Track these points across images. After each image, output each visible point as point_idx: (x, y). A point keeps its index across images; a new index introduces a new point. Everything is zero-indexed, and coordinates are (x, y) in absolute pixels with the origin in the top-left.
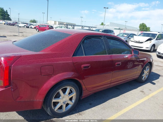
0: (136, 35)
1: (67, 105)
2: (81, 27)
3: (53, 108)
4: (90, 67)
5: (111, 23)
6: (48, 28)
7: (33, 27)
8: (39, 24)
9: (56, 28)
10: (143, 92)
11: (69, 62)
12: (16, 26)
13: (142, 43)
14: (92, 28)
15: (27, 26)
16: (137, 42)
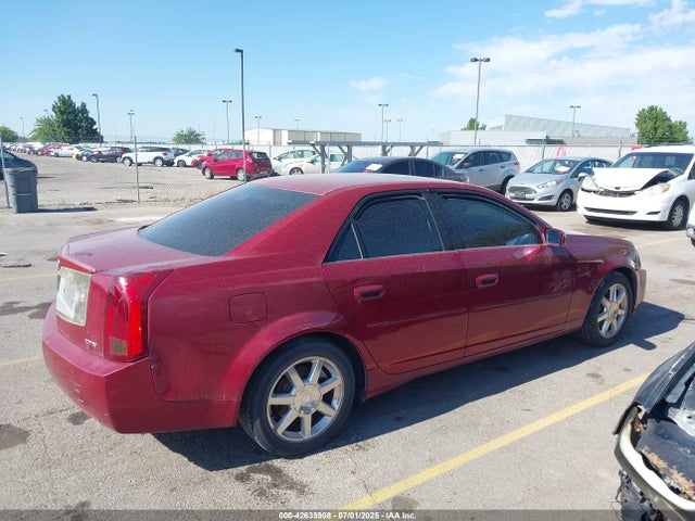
0: (608, 164)
1: (317, 417)
2: (380, 147)
3: (272, 426)
4: (382, 294)
5: (509, 118)
6: (250, 161)
7: (189, 161)
8: (212, 148)
9: (279, 159)
10: (595, 376)
11: (314, 279)
12: (123, 162)
13: (630, 193)
14: (424, 149)
15: (164, 157)
16: (607, 193)
